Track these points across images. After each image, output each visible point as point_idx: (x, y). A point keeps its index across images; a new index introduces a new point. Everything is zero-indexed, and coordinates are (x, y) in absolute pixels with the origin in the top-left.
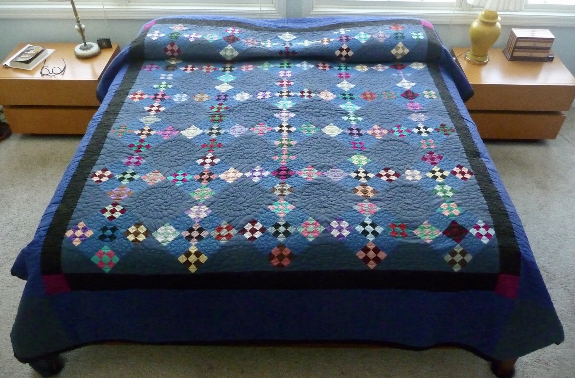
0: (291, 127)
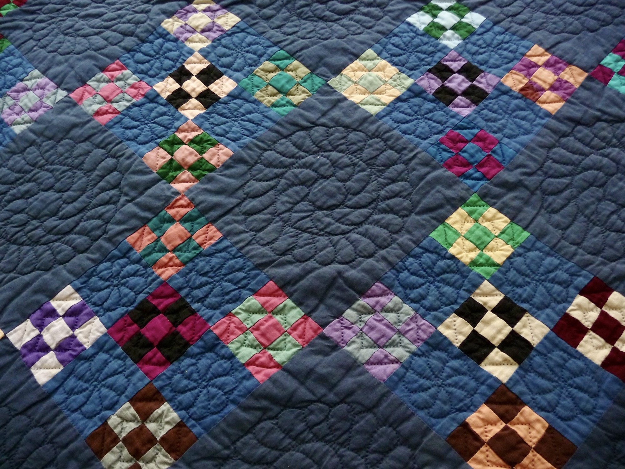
0: (219, 75)
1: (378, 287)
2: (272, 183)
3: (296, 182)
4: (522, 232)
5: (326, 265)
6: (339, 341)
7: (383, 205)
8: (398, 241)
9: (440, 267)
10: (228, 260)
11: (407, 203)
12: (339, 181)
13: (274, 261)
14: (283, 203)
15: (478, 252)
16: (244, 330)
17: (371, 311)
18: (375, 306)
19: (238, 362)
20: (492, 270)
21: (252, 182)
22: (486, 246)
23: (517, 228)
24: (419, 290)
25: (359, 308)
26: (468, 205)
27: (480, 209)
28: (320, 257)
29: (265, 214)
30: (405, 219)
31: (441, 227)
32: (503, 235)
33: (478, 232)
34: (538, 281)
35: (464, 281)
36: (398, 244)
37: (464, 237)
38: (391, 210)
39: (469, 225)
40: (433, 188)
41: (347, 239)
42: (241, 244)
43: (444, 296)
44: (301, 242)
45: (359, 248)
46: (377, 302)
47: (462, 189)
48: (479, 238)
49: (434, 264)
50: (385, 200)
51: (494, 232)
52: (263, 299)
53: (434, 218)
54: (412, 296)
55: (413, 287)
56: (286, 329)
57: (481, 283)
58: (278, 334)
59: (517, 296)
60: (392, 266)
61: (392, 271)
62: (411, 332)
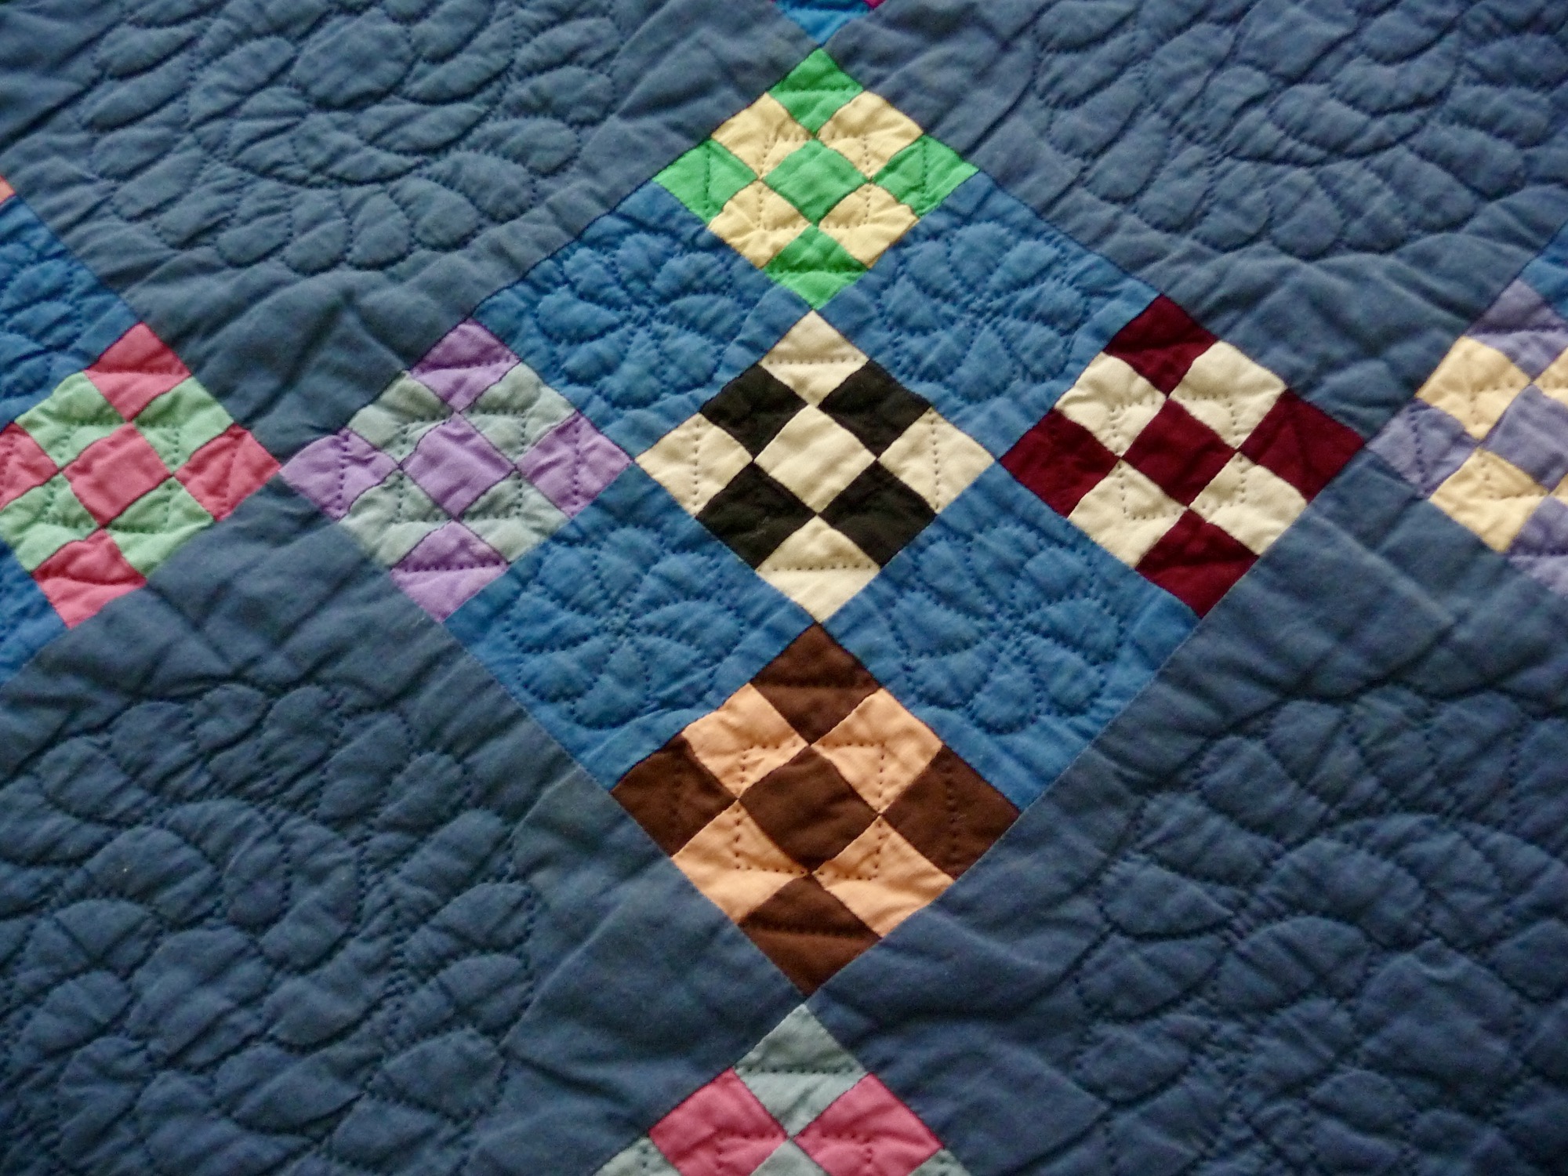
1: (469, 336)
2: (183, 31)
3: (259, 26)
4: (952, 166)
5: (313, 273)
6: (327, 499)
7: (520, 90)
8: (551, 199)
9: (674, 274)
10: (22, 265)
11: (597, 84)
12: (394, 20)
13: (156, 264)
14: (210, 92)
15: (802, 226)
16: (46, 475)
17: (440, 409)
18: (450, 395)
19: (16, 566)
20: (837, 281)
21: (123, 29)
22: (829, 210)
23: (940, 153)
24: (598, 346)
25: (403, 403)
26: (794, 87)
27: (829, 98)
28: (300, 248)
29: (152, 126)
30: (588, 131)
31: (696, 154)
32: (890, 177)
33: (812, 168)
34: (980, 314)
35: (744, 317)
36: (551, 208)
37: (764, 182)
38: (542, 106)
39: (785, 148)
40: (684, 36)
41: (392, 195)
42: (67, 217)
43: (672, 362)
44: (247, 206)
45: (425, 220)
46: (459, 384)
47: (781, 36)
48: (810, 186)
49: (657, 264)
50: (529, 74)
51: (863, 168)
52: (114, 379)
53: (677, 128)
54: (571, 363)
55: (580, 336)
56: (172, 469)
57: (794, 321)
58: (145, 482)
59: (905, 360)
60: (522, 273)
61: (521, 287)
62: (554, 473)
